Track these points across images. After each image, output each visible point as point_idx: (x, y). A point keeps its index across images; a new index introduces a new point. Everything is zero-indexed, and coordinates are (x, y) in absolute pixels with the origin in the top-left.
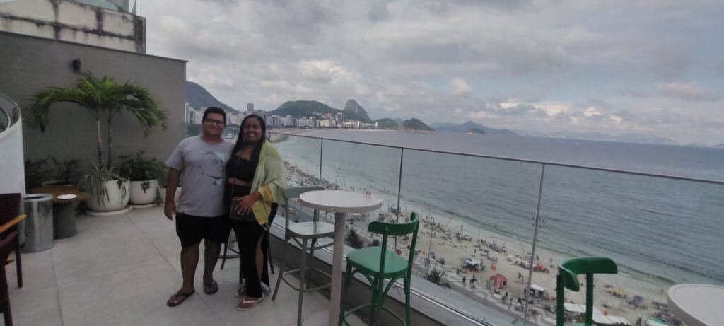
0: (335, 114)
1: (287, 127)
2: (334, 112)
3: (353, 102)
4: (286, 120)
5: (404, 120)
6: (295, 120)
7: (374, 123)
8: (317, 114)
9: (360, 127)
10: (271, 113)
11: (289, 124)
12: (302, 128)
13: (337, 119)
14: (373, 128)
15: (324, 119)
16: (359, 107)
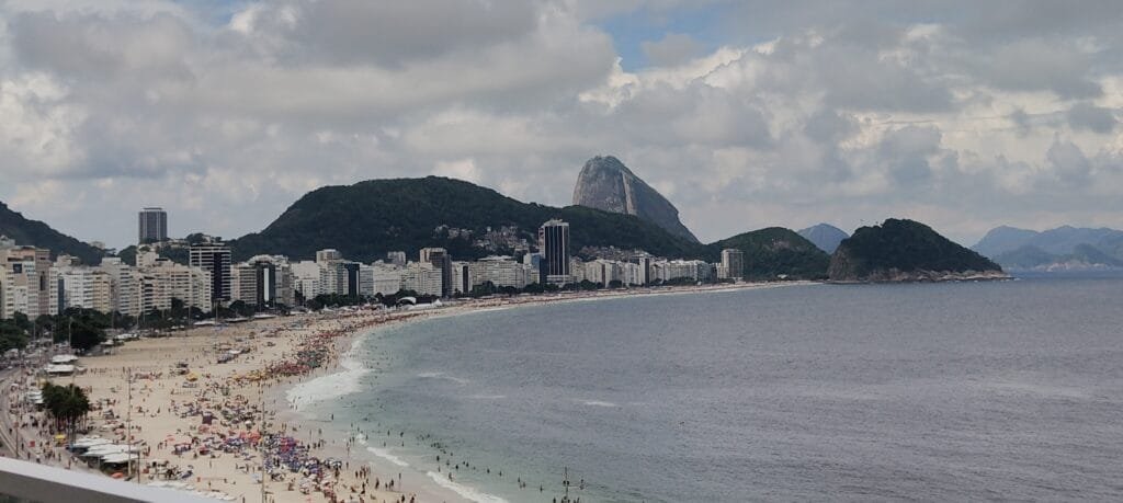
0: (535, 230)
1: (321, 302)
2: (528, 217)
3: (608, 171)
4: (312, 274)
5: (850, 233)
6: (353, 270)
7: (712, 252)
8: (454, 233)
9: (651, 283)
10: (246, 246)
11: (331, 290)
12: (389, 301)
13: (542, 252)
14: (712, 279)
15: (485, 253)
16: (639, 187)
